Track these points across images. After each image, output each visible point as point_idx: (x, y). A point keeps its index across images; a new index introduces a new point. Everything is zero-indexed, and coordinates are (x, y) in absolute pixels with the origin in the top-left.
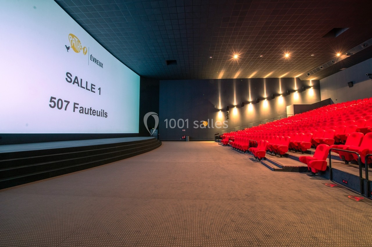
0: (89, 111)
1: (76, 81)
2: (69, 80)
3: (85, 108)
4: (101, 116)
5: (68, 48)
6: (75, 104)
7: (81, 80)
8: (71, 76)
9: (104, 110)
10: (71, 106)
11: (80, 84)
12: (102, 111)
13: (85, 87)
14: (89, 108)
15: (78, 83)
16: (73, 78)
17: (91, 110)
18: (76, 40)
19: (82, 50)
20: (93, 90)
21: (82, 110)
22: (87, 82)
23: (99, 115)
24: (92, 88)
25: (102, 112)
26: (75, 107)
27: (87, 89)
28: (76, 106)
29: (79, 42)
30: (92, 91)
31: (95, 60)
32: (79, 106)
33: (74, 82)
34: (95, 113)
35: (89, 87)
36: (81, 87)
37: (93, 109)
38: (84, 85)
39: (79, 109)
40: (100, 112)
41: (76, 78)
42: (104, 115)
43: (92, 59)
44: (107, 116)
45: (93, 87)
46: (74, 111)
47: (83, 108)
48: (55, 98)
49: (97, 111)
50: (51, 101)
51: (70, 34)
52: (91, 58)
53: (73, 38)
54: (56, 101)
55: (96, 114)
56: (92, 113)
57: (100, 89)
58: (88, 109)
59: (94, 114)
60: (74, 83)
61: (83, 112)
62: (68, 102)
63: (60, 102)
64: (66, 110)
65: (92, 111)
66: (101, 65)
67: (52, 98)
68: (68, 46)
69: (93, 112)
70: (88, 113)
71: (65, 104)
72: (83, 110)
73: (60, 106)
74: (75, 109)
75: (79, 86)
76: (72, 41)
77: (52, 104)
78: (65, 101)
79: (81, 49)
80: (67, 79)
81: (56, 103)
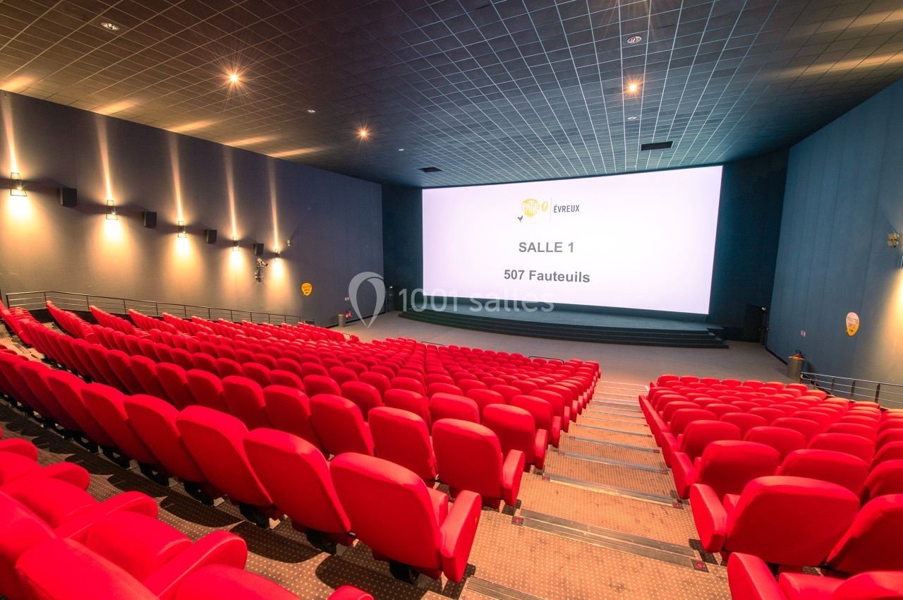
0: (553, 276)
1: (532, 247)
2: (523, 249)
3: (546, 275)
4: (576, 281)
5: (520, 219)
6: (531, 272)
7: (539, 244)
8: (525, 244)
9: (580, 273)
10: (526, 275)
11: (537, 249)
12: (578, 274)
13: (545, 249)
14: (552, 273)
15: (534, 249)
16: (527, 247)
17: (555, 274)
18: (531, 202)
19: (541, 208)
20: (558, 249)
21: (541, 277)
22: (547, 243)
23: (572, 280)
24: (556, 247)
25: (576, 276)
26: (531, 275)
27: (547, 251)
28: (533, 273)
29: (536, 201)
30: (556, 251)
31: (563, 209)
32: (536, 274)
33: (530, 249)
34: (564, 277)
35: (552, 247)
36: (539, 251)
37: (558, 273)
38: (543, 247)
39: (537, 276)
40: (572, 275)
41: (532, 244)
42: (582, 279)
43: (557, 210)
44: (589, 280)
45: (558, 245)
46: (531, 279)
47: (542, 274)
48: (509, 271)
49: (567, 275)
50: (506, 273)
52: (555, 209)
54: (510, 273)
55: (565, 279)
56: (557, 279)
57: (572, 244)
58: (551, 275)
59: (561, 279)
60: (528, 251)
61: (542, 279)
62: (523, 271)
63: (514, 273)
64: (520, 278)
65: (557, 277)
66: (576, 209)
67: (506, 271)
68: (520, 217)
69: (559, 277)
70: (550, 279)
71: (519, 274)
72: (543, 276)
73: (514, 277)
74: (532, 277)
77: (507, 276)
78: (519, 271)
79: (539, 208)
80: (520, 250)
81: (510, 274)
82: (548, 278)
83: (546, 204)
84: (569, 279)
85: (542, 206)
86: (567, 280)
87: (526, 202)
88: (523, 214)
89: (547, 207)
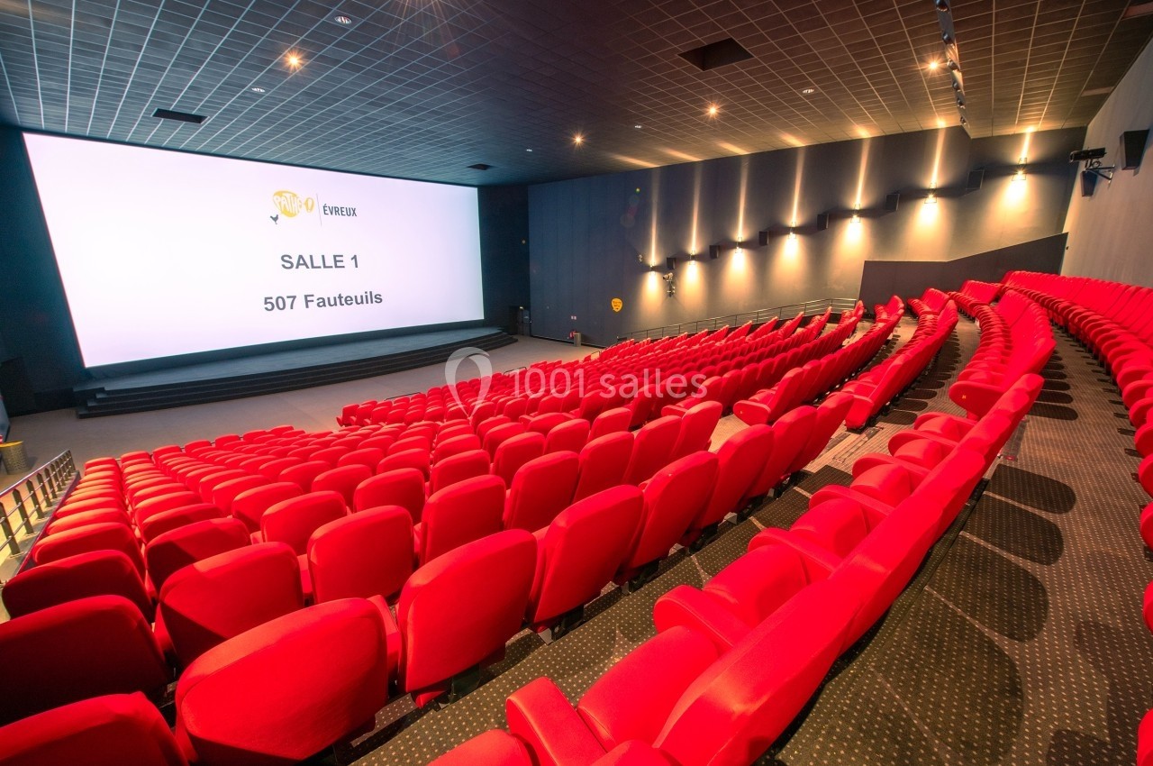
0: (338, 300)
1: (301, 262)
2: (288, 265)
3: (329, 299)
4: (367, 303)
5: (275, 219)
6: (306, 296)
7: (311, 257)
8: (290, 258)
9: (371, 293)
10: (300, 301)
11: (309, 265)
12: (369, 294)
13: (322, 265)
14: (337, 297)
15: (305, 264)
16: (295, 261)
17: (340, 297)
18: (288, 195)
19: (304, 207)
20: (339, 264)
21: (322, 303)
22: (323, 257)
23: (362, 302)
24: (336, 261)
25: (367, 296)
26: (307, 302)
27: (325, 267)
28: (309, 298)
29: (294, 195)
30: (336, 267)
31: (336, 211)
32: (315, 298)
33: (298, 264)
34: (352, 300)
35: (330, 262)
36: (313, 267)
37: (344, 296)
38: (318, 262)
39: (316, 302)
40: (362, 297)
41: (301, 257)
42: (374, 299)
43: (328, 212)
44: (381, 300)
45: (338, 259)
46: (307, 306)
47: (323, 299)
48: (271, 298)
49: (356, 296)
50: (266, 303)
51: (276, 194)
52: (325, 210)
53: (281, 196)
54: (274, 301)
55: (354, 301)
56: (343, 302)
57: (355, 258)
58: (335, 298)
59: (349, 302)
60: (297, 267)
61: (324, 305)
62: (294, 297)
63: (280, 300)
64: (292, 308)
65: (343, 300)
66: (352, 212)
67: (266, 299)
68: (274, 216)
69: (346, 301)
70: (335, 304)
71: (288, 302)
72: (324, 301)
73: (281, 306)
74: (310, 304)
75: (308, 267)
76: (280, 203)
77: (269, 306)
78: (288, 297)
79: (301, 206)
80: (283, 266)
81: (274, 304)
82: (332, 303)
83: (310, 203)
84: (359, 301)
85: (306, 204)
86: (357, 303)
87: (279, 194)
88: (279, 212)
89: (312, 206)
